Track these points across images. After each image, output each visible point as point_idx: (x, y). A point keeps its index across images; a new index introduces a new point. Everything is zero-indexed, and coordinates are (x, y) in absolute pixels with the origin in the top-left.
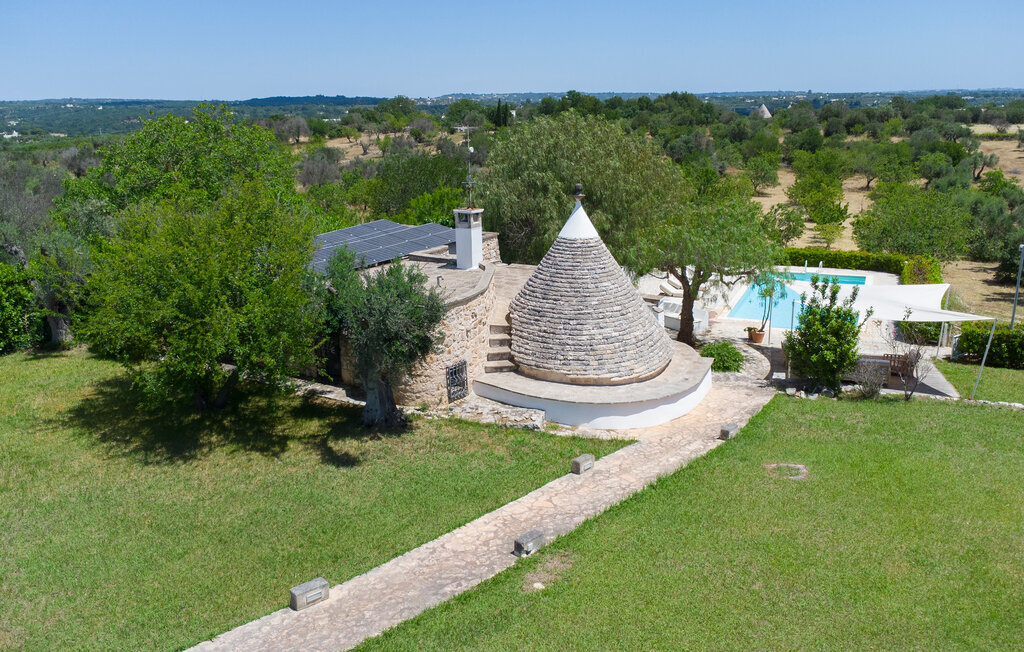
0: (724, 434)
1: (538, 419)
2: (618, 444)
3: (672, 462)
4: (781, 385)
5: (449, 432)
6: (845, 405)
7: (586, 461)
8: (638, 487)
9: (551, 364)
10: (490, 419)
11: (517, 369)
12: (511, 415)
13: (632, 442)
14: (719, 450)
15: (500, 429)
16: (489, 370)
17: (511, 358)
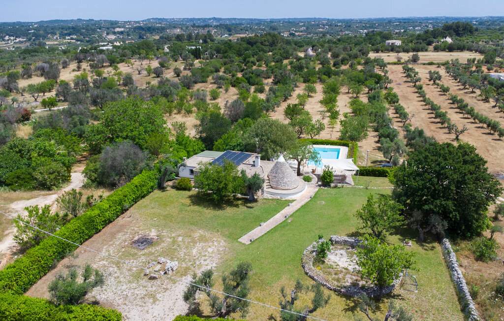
0: (311, 197)
1: (279, 197)
2: (294, 201)
3: (303, 203)
4: (320, 186)
5: (265, 201)
6: (331, 189)
7: (290, 204)
8: (299, 207)
9: (279, 187)
10: (271, 198)
11: (272, 188)
12: (275, 197)
13: (295, 200)
14: (310, 200)
15: (273, 200)
16: (267, 188)
17: (270, 186)
